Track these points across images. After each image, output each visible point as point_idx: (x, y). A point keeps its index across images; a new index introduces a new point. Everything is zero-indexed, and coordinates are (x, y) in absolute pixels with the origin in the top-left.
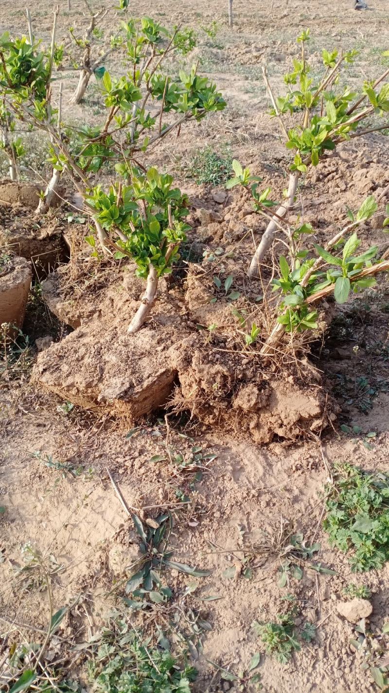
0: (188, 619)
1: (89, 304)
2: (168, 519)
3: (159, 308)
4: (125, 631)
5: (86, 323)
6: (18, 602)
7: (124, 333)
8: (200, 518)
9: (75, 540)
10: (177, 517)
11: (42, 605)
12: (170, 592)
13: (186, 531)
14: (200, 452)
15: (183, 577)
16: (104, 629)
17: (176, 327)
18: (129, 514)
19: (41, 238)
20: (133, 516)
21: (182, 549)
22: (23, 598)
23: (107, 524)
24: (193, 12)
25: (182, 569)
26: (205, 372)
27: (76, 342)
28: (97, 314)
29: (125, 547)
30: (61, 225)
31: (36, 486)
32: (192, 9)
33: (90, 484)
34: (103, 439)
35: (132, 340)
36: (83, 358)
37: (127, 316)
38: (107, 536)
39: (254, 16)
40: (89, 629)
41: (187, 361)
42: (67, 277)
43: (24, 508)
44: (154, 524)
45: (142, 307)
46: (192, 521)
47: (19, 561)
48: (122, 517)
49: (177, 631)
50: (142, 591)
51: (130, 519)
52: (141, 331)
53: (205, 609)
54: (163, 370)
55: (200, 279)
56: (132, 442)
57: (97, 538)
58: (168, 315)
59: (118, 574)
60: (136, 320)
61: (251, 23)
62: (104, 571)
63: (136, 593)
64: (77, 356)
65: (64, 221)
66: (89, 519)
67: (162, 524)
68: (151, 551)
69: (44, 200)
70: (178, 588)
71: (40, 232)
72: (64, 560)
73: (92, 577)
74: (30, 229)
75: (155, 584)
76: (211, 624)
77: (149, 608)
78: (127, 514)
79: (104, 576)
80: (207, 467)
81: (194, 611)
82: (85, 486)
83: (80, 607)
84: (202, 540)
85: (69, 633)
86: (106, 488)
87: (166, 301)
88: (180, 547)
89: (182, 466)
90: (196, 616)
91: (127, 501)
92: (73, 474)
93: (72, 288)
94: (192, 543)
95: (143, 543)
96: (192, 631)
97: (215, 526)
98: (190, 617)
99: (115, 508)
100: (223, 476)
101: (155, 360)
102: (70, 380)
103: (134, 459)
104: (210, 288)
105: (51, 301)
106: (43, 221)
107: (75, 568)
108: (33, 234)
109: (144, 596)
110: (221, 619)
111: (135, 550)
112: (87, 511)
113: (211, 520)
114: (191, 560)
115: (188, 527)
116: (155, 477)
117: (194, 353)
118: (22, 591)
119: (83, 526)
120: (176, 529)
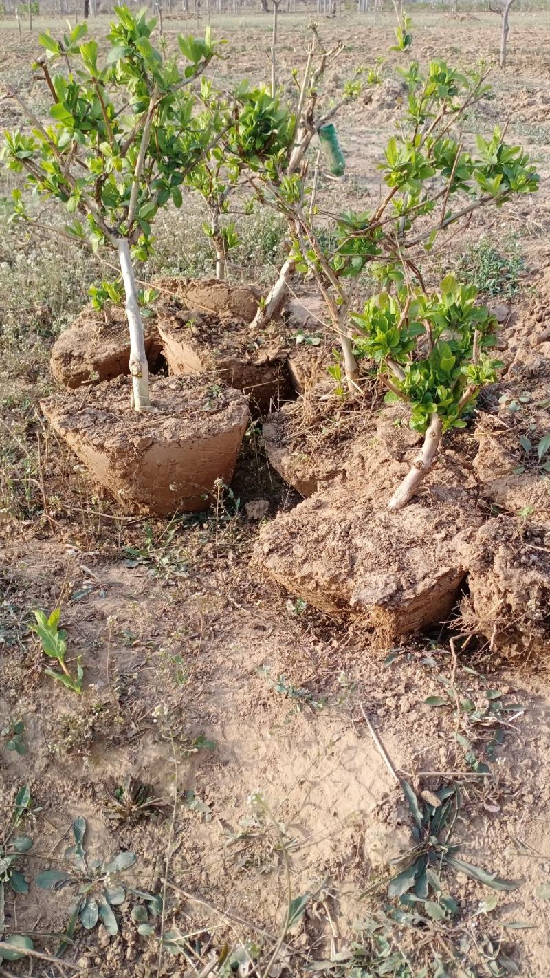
0: (481, 951)
1: (326, 461)
2: (453, 796)
3: (434, 476)
4: (386, 953)
5: (325, 488)
6: (230, 884)
7: (382, 508)
8: (501, 801)
9: (315, 805)
10: (466, 794)
11: (264, 894)
12: (455, 906)
13: (481, 818)
14: (499, 699)
15: (475, 887)
16: (355, 945)
17: (462, 506)
18: (397, 779)
19: (258, 362)
20: (403, 783)
21: (473, 843)
22: (237, 878)
23: (363, 790)
24: (448, 46)
25: (475, 873)
26: (514, 580)
27: (312, 515)
28: (341, 476)
29: (390, 829)
30: (286, 347)
31: (258, 718)
32: (446, 43)
33: (335, 726)
34: (351, 659)
35: (395, 520)
36: (323, 539)
37: (387, 483)
38: (363, 807)
39: (537, 52)
40: (332, 941)
41: (487, 560)
42: (298, 420)
43: (241, 747)
44: (434, 801)
45: (413, 473)
46: (489, 802)
47: (232, 822)
48: (386, 781)
49: (466, 967)
50: (413, 898)
51: (398, 788)
52: (409, 508)
53: (507, 940)
54: (445, 570)
55: (497, 438)
56: (393, 670)
57: (347, 807)
58: (448, 486)
59: (377, 867)
60: (402, 491)
61: (532, 63)
62: (357, 860)
63: (404, 899)
64: (316, 535)
65: (291, 341)
66: (336, 776)
67: (444, 802)
68: (429, 840)
69: (265, 311)
70: (466, 901)
71: (257, 355)
72: (296, 833)
73: (339, 865)
74: (245, 349)
75: (431, 890)
76: (517, 964)
77: (421, 925)
78: (393, 780)
79: (357, 866)
80: (512, 722)
81: (491, 939)
82: (330, 728)
83: (320, 906)
84: (505, 834)
85: (304, 942)
86: (361, 735)
87: (444, 466)
88: (471, 840)
89: (476, 718)
90: (495, 949)
91: (392, 759)
92: (312, 707)
93: (303, 436)
94: (488, 837)
95: (417, 827)
96: (487, 970)
97: (526, 814)
98: (485, 948)
99: (375, 767)
100: (536, 740)
101: (432, 554)
102: (306, 569)
103: (398, 696)
104: (513, 451)
105: (274, 453)
106: (262, 339)
107: (314, 847)
108: (248, 357)
109: (415, 904)
110: (532, 959)
111: (405, 835)
112: (332, 764)
113: (519, 806)
114: (487, 862)
115: (483, 810)
116: (433, 729)
117: (497, 549)
118: (236, 869)
119: (327, 786)
120: (465, 811)
